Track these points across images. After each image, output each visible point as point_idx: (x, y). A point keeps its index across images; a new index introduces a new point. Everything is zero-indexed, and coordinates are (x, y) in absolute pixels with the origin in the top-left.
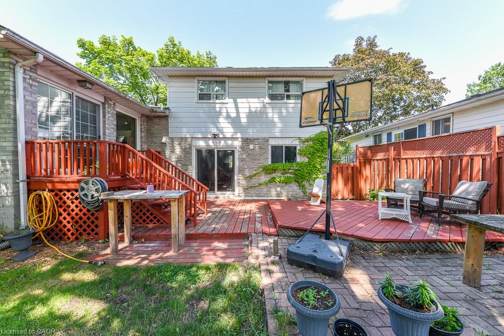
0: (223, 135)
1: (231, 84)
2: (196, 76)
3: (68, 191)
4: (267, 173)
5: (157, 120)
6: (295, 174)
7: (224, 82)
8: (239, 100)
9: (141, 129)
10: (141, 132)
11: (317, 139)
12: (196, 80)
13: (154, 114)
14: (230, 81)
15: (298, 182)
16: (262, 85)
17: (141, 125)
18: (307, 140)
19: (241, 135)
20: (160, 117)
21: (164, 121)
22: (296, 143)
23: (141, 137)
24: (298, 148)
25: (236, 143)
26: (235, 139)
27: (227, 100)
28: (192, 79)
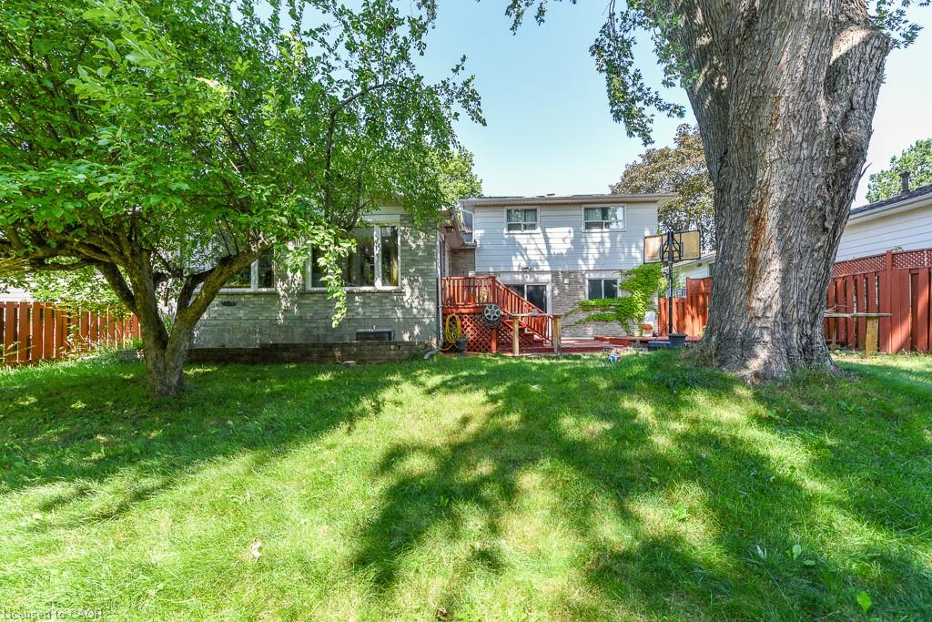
1: (543, 213)
2: (505, 205)
3: (469, 314)
4: (584, 311)
5: (462, 254)
6: (617, 311)
7: (536, 210)
8: (547, 230)
11: (642, 272)
12: (505, 209)
13: (463, 248)
14: (542, 208)
15: (620, 320)
16: (578, 212)
18: (629, 273)
19: (551, 267)
20: (466, 250)
21: (469, 255)
22: (617, 276)
24: (619, 281)
25: (548, 277)
26: (547, 272)
27: (539, 230)
28: (501, 209)
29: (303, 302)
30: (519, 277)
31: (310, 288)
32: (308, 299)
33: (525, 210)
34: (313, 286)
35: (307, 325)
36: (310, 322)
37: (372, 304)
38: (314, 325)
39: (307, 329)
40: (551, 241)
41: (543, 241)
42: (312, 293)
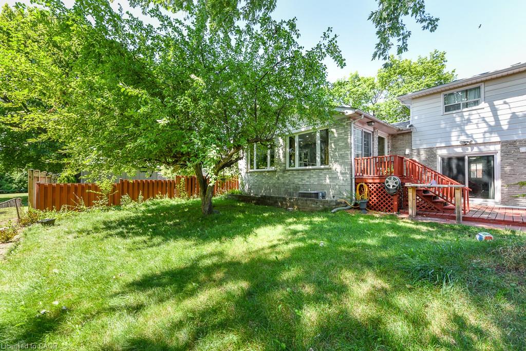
0: (475, 141)
1: (487, 89)
2: (442, 91)
3: (375, 183)
5: (401, 137)
7: (479, 88)
9: (388, 145)
10: (388, 147)
12: (442, 95)
13: (400, 132)
14: (486, 84)
17: (388, 142)
19: (501, 138)
20: (405, 134)
21: (407, 137)
23: (388, 152)
25: (498, 147)
26: (495, 143)
27: (483, 104)
28: (438, 95)
29: (285, 175)
30: (459, 150)
31: (288, 168)
32: (286, 173)
33: (467, 91)
34: (290, 167)
35: (286, 187)
36: (287, 186)
37: (314, 176)
38: (289, 187)
39: (286, 188)
40: (499, 113)
41: (491, 114)
42: (288, 171)
